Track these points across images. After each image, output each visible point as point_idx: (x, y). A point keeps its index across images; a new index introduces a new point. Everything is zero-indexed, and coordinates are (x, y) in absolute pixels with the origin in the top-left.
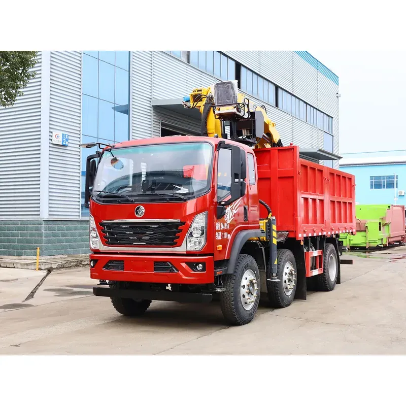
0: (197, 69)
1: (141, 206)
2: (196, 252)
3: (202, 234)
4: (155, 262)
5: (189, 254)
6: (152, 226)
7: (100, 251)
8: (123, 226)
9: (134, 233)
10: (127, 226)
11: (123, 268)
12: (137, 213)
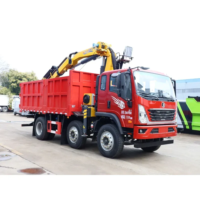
1: (164, 103)
6: (167, 112)
7: (147, 124)
8: (158, 112)
9: (162, 115)
10: (159, 112)
11: (158, 132)
12: (163, 105)
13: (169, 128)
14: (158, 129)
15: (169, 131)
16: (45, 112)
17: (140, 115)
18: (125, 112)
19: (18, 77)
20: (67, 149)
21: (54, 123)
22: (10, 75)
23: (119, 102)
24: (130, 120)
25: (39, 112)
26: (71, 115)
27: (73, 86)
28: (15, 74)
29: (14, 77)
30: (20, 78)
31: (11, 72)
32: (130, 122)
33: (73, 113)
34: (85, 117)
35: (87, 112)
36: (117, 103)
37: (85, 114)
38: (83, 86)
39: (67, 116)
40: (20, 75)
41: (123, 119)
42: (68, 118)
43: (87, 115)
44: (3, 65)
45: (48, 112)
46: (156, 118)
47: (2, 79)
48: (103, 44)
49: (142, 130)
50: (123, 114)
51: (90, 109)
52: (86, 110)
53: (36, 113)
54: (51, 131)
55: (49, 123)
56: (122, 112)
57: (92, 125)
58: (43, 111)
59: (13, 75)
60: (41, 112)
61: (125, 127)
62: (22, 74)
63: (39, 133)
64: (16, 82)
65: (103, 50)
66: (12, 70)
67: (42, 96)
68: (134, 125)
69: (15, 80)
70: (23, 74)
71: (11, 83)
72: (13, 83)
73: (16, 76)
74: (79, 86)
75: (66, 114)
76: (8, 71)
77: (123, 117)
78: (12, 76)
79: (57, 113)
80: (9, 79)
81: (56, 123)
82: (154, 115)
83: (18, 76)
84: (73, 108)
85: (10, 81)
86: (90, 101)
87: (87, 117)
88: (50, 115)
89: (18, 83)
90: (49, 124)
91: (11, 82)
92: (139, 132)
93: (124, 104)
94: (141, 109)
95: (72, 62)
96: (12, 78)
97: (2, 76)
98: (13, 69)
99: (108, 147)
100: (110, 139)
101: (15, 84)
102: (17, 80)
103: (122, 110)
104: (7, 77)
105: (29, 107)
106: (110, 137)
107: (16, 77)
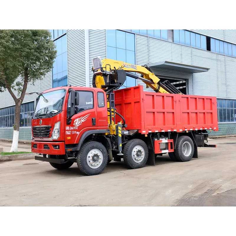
0: (179, 45)
1: (41, 120)
2: (56, 140)
3: (58, 132)
4: (44, 145)
5: (54, 141)
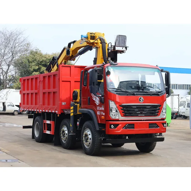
1: (142, 97)
6: (147, 107)
7: (119, 120)
8: (133, 107)
9: (139, 110)
10: (135, 107)
11: (134, 128)
12: (140, 100)
13: (150, 124)
14: (133, 124)
15: (149, 127)
16: (41, 111)
17: (111, 111)
18: (99, 108)
19: (41, 62)
20: (60, 150)
21: (48, 122)
22: (30, 60)
23: (95, 98)
24: (103, 115)
25: (36, 111)
26: (61, 113)
27: (62, 81)
28: (38, 58)
29: (36, 63)
30: (44, 63)
31: (31, 56)
32: (103, 117)
33: (63, 111)
34: (72, 114)
35: (74, 109)
36: (94, 99)
37: (72, 111)
38: (75, 81)
39: (58, 114)
40: (45, 59)
41: (99, 115)
42: (58, 116)
43: (74, 112)
44: (21, 46)
45: (44, 111)
46: (131, 113)
47: (21, 66)
48: (92, 35)
49: (114, 125)
50: (98, 111)
51: (77, 106)
52: (73, 107)
53: (34, 112)
54: (47, 132)
55: (44, 122)
56: (98, 108)
57: (78, 123)
58: (39, 110)
59: (35, 60)
60: (38, 110)
61: (100, 123)
62: (47, 57)
63: (37, 135)
64: (39, 69)
65: (92, 41)
66: (33, 53)
67: (38, 93)
68: (106, 121)
69: (37, 67)
70: (49, 57)
71: (33, 72)
72: (34, 72)
73: (39, 61)
74: (70, 81)
75: (57, 112)
76: (28, 54)
77: (98, 113)
78: (33, 61)
79: (50, 111)
80: (29, 66)
81: (50, 122)
82: (128, 111)
83: (41, 60)
84: (64, 105)
85: (30, 69)
86: (78, 98)
87: (74, 114)
88: (46, 114)
89: (41, 71)
90: (45, 124)
91: (32, 70)
92: (111, 128)
93: (99, 100)
94: (112, 105)
95: (71, 53)
96: (33, 64)
97: (20, 61)
98: (35, 51)
99: (88, 144)
100: (89, 136)
101: (37, 73)
102: (41, 66)
103: (98, 106)
104: (27, 63)
105: (28, 106)
106: (89, 134)
107: (39, 63)
